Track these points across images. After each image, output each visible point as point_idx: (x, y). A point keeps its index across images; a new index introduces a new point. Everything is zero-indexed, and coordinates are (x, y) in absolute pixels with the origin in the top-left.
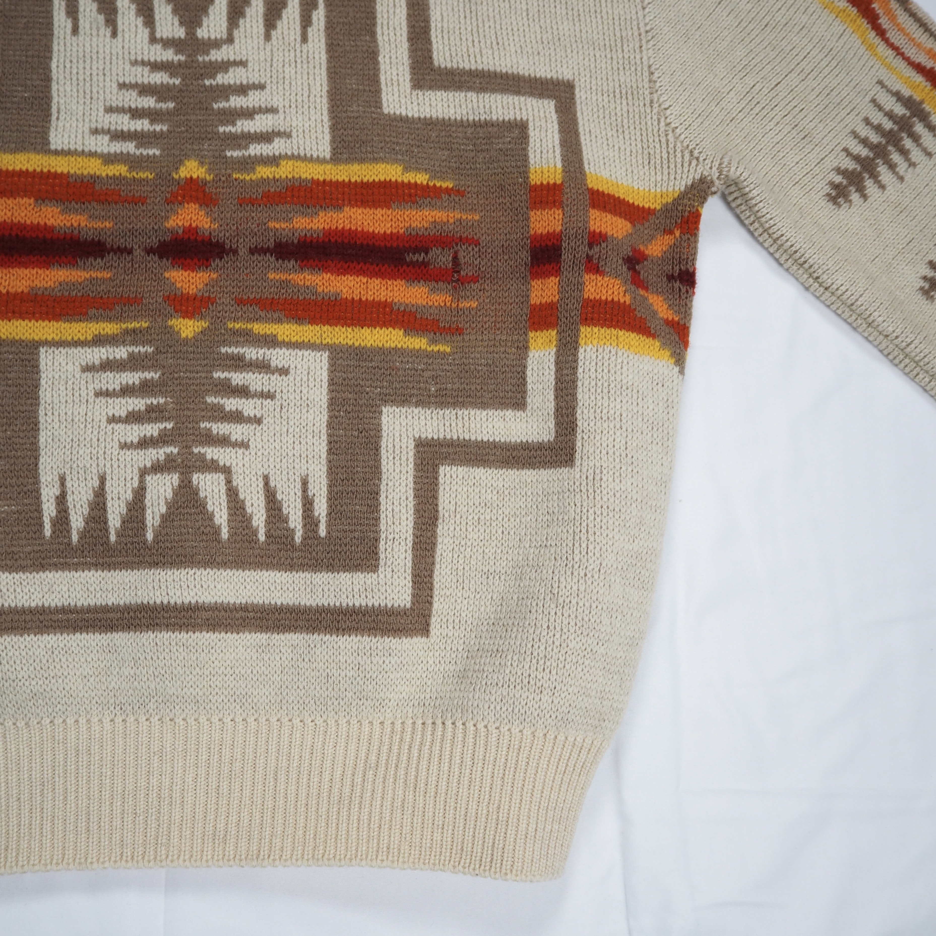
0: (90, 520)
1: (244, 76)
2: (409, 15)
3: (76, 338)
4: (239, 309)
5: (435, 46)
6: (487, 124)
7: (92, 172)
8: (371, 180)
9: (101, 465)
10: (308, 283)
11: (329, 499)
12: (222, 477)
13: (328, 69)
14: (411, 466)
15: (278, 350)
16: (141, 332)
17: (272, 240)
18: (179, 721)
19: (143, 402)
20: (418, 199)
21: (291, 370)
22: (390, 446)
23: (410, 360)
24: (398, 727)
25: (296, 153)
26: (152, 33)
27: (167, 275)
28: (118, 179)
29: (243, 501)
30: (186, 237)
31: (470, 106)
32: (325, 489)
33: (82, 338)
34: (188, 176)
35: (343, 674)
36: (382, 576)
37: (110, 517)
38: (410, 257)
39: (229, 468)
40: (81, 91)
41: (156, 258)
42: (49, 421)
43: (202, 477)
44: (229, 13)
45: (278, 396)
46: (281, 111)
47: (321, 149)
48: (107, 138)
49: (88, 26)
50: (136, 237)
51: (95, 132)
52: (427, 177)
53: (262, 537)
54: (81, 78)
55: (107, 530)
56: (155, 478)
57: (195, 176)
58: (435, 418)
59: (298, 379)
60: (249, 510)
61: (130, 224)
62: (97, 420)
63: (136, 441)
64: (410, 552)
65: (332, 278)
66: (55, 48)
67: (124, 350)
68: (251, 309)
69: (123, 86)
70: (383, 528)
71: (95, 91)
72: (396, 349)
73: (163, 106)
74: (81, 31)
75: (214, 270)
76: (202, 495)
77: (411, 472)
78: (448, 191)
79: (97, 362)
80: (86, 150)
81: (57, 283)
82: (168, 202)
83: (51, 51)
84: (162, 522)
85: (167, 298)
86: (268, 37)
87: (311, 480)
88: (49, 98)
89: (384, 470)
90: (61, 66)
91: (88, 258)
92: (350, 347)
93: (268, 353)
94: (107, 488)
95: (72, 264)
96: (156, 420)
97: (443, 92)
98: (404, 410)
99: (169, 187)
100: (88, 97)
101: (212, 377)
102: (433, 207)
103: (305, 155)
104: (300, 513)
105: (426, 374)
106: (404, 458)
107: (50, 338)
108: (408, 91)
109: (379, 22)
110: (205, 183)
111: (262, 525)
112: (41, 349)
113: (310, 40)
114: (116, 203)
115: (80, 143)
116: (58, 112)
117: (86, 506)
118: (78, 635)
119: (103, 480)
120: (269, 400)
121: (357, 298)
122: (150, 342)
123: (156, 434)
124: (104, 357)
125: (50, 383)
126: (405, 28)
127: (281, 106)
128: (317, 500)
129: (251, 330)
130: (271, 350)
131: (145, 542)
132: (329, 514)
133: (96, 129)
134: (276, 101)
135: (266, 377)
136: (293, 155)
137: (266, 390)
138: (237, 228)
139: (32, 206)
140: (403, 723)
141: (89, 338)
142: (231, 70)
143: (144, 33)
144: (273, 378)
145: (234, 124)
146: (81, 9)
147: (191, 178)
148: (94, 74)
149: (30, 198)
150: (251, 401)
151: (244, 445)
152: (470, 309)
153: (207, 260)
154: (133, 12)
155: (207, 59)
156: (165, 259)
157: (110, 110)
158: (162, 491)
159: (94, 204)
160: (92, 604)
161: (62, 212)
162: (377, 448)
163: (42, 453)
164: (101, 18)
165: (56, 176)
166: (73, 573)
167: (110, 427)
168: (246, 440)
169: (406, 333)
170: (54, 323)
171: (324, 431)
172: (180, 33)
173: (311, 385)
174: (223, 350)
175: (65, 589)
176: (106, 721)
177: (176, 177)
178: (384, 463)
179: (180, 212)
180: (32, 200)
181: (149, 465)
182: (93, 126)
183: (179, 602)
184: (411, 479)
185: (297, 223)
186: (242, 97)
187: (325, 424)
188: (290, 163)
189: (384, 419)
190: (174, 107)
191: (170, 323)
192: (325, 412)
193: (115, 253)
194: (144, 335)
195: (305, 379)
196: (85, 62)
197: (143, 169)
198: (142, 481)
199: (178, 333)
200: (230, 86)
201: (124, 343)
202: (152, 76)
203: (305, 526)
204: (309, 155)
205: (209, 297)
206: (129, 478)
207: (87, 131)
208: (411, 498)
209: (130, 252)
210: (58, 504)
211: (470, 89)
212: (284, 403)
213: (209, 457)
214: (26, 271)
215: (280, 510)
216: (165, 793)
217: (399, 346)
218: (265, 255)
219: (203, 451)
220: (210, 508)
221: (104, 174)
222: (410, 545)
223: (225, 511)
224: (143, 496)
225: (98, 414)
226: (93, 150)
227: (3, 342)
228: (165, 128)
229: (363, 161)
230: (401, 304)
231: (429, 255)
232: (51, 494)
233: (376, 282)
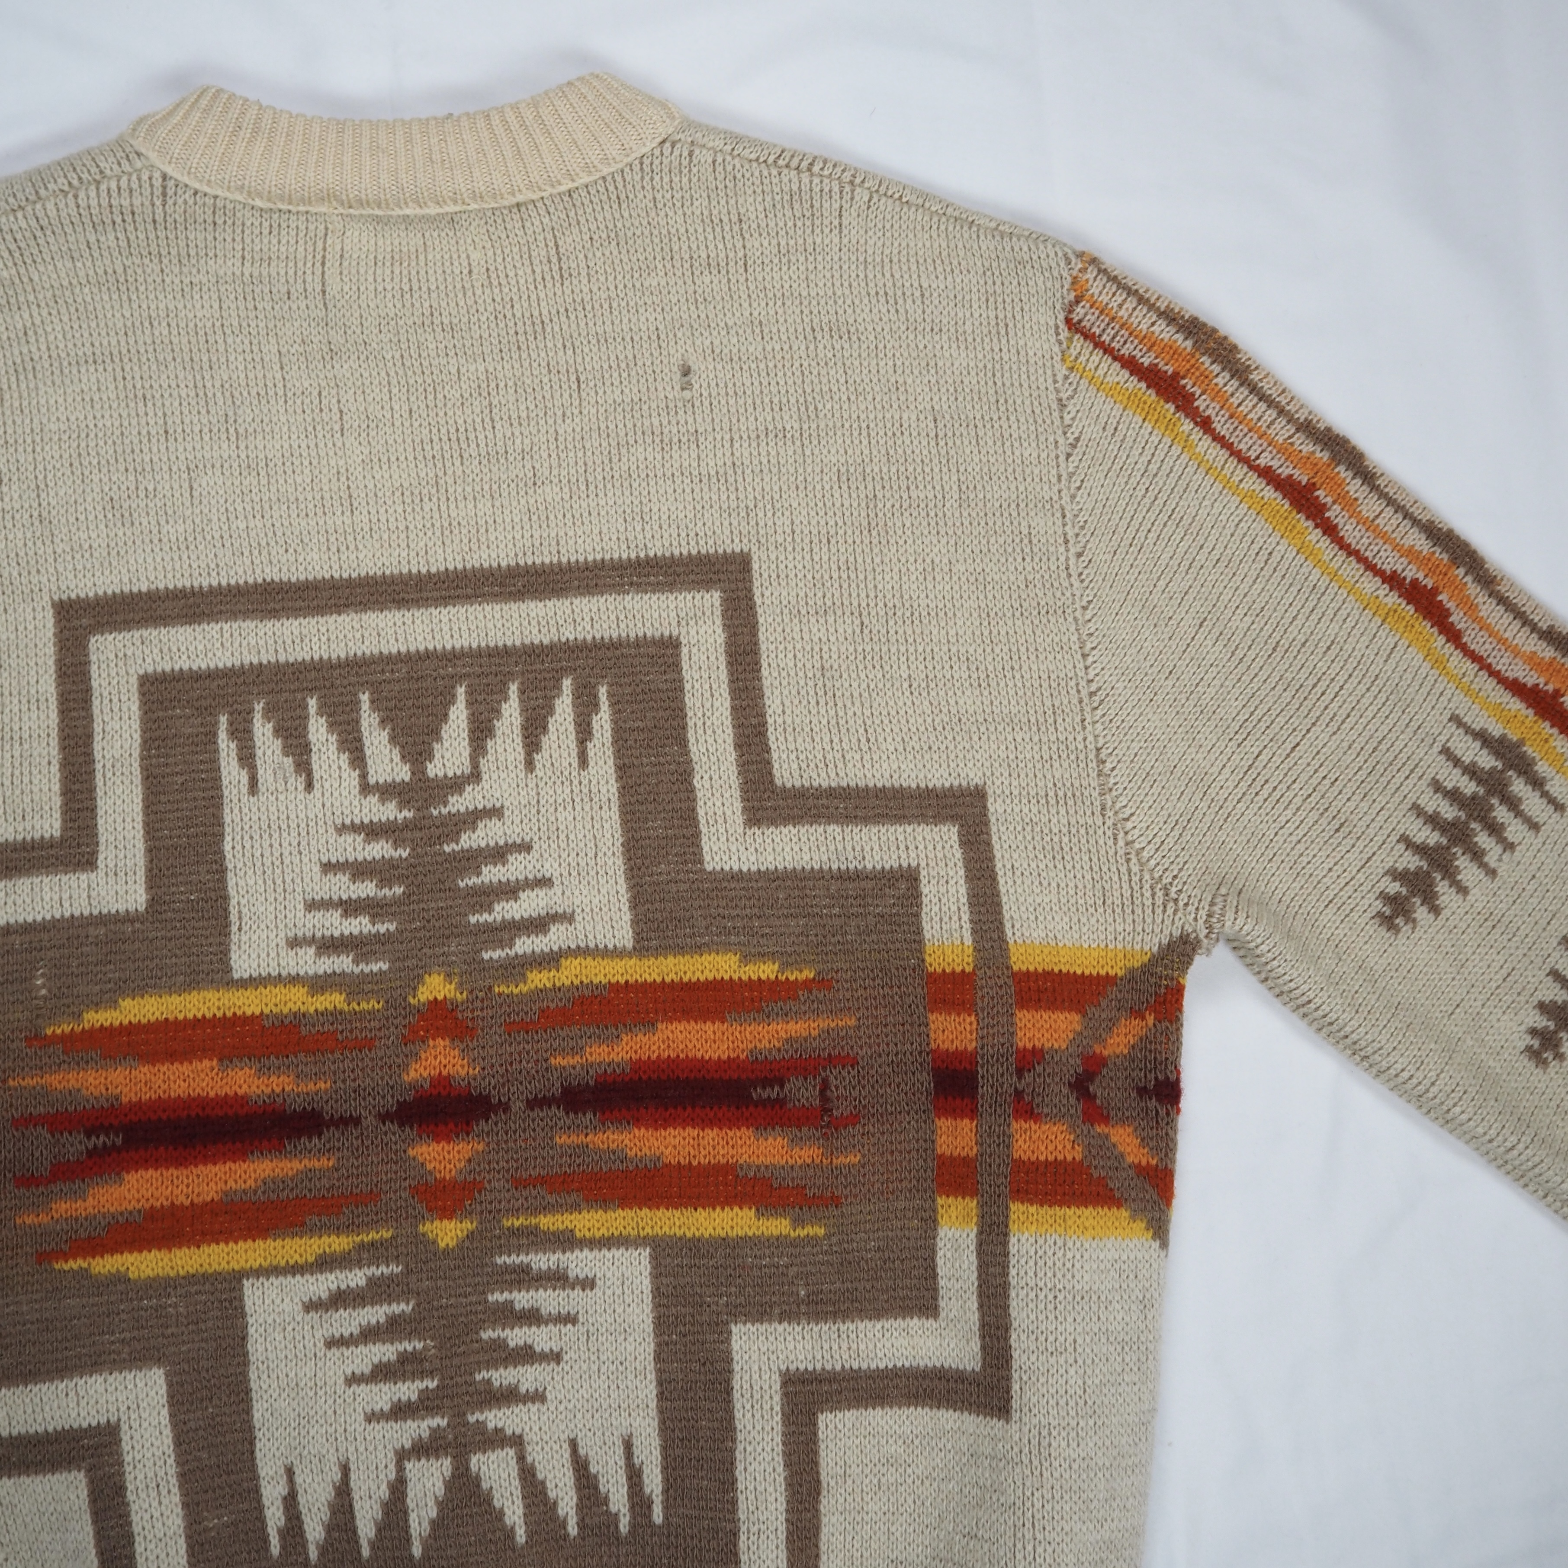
0: (333, 1527)
1: (500, 833)
2: (734, 708)
3: (292, 1262)
4: (517, 1195)
5: (775, 756)
6: (858, 876)
7: (295, 1009)
8: (694, 979)
9: (342, 1450)
10: (613, 1146)
11: (665, 1469)
12: (512, 1452)
13: (622, 806)
14: (778, 1418)
15: (577, 1252)
16: (382, 1245)
17: (558, 1085)
19: (392, 1348)
20: (764, 1005)
21: (598, 1282)
22: (746, 1386)
23: (767, 1252)
25: (583, 945)
26: (364, 776)
27: (412, 1152)
28: (335, 1015)
29: (543, 1483)
30: (435, 1092)
31: (832, 848)
32: (657, 1453)
33: (301, 1261)
34: (431, 998)
37: (360, 1523)
38: (759, 1093)
39: (520, 1437)
40: (270, 882)
41: (395, 1127)
42: (265, 1387)
43: (483, 1459)
44: (472, 731)
45: (581, 1320)
46: (557, 883)
47: (619, 935)
48: (312, 951)
49: (271, 779)
50: (364, 1099)
51: (294, 943)
52: (776, 967)
53: (572, 1530)
54: (268, 863)
55: (356, 1542)
56: (419, 1465)
57: (440, 997)
58: (807, 1337)
59: (609, 1292)
60: (552, 1495)
61: (354, 1080)
62: (330, 1382)
63: (386, 1408)
64: (783, 1547)
65: (648, 1134)
66: (227, 819)
67: (360, 1273)
68: (534, 1193)
69: (328, 867)
70: (742, 1516)
71: (288, 880)
72: (745, 1239)
73: (387, 892)
74: (262, 788)
75: (478, 1136)
76: (485, 1485)
77: (779, 1428)
78: (807, 984)
79: (325, 1296)
80: (284, 973)
81: (259, 1182)
82: (406, 1041)
83: (221, 825)
84: (433, 1529)
85: (415, 1191)
86: (530, 765)
87: (636, 1442)
88: (226, 898)
89: (739, 1427)
90: (239, 847)
91: (299, 1139)
92: (681, 1238)
93: (564, 1258)
94: (352, 1484)
95: (278, 1149)
96: (414, 1376)
97: (791, 827)
98: (762, 1328)
99: (405, 1018)
100: (280, 890)
101: (486, 1301)
102: (786, 1015)
103: (597, 946)
104: (624, 1494)
105: (793, 1271)
106: (767, 1407)
107: (256, 1265)
108: (740, 830)
109: (691, 723)
110: (456, 1005)
111: (572, 1512)
112: (245, 1282)
113: (592, 763)
114: (332, 1052)
115: (274, 963)
116: (240, 918)
117: (325, 1509)
119: (345, 1470)
120: (569, 1326)
121: (685, 1162)
122: (396, 1259)
123: (414, 1397)
124: (333, 1287)
125: (261, 1330)
126: (730, 731)
127: (556, 874)
128: (646, 1471)
129: (537, 1227)
130: (568, 1254)
131: (411, 1557)
132: (666, 1491)
133: (296, 938)
134: (550, 868)
135: (564, 1294)
136: (578, 947)
137: (564, 1312)
138: (507, 1071)
139: (216, 1070)
141: (311, 1260)
142: (481, 825)
143: (352, 778)
144: (573, 1294)
145: (490, 911)
146: (259, 753)
147: (436, 1000)
148: (286, 853)
149: (211, 1059)
150: (545, 1330)
151: (538, 1397)
152: (850, 1166)
153: (468, 1124)
154: (333, 748)
155: (445, 811)
156: (408, 1129)
157: (312, 906)
158: (429, 1485)
159: (302, 1056)
161: (259, 1073)
162: (729, 1391)
163: (259, 1435)
164: (289, 761)
165: (246, 1020)
167: (350, 1392)
168: (541, 1390)
169: (759, 1215)
170: (259, 1243)
171: (651, 1367)
172: (403, 773)
173: (628, 1300)
174: (499, 1261)
177: (414, 1001)
178: (738, 1415)
179: (423, 1056)
180: (215, 1062)
181: (408, 1445)
182: (291, 934)
184: (778, 1439)
185: (591, 1054)
186: (499, 866)
187: (652, 1355)
188: (576, 961)
189: (736, 1344)
190: (404, 893)
191: (423, 1228)
192: (650, 1339)
193: (337, 1127)
194: (387, 1249)
195: (619, 1292)
196: (271, 835)
197: (367, 995)
198: (400, 1468)
199: (434, 1242)
200: (480, 850)
201: (359, 1264)
202: (368, 848)
203: (632, 1507)
204: (601, 946)
205: (474, 1182)
206: (381, 1467)
207: (283, 943)
208: (780, 1469)
209: (356, 1121)
210: (286, 1508)
211: (830, 819)
212: (591, 1328)
213: (491, 1426)
214: (216, 1169)
215: (596, 1488)
217: (750, 1234)
218: (550, 1107)
219: (481, 1418)
220: (497, 1504)
221: (312, 1010)
222: (783, 1537)
223: (519, 1502)
224: (404, 1494)
225: (331, 1373)
226: (293, 973)
227: (191, 1279)
228: (392, 927)
229: (680, 950)
230: (749, 1166)
231: (787, 1086)
232: (276, 1494)
233: (711, 1134)
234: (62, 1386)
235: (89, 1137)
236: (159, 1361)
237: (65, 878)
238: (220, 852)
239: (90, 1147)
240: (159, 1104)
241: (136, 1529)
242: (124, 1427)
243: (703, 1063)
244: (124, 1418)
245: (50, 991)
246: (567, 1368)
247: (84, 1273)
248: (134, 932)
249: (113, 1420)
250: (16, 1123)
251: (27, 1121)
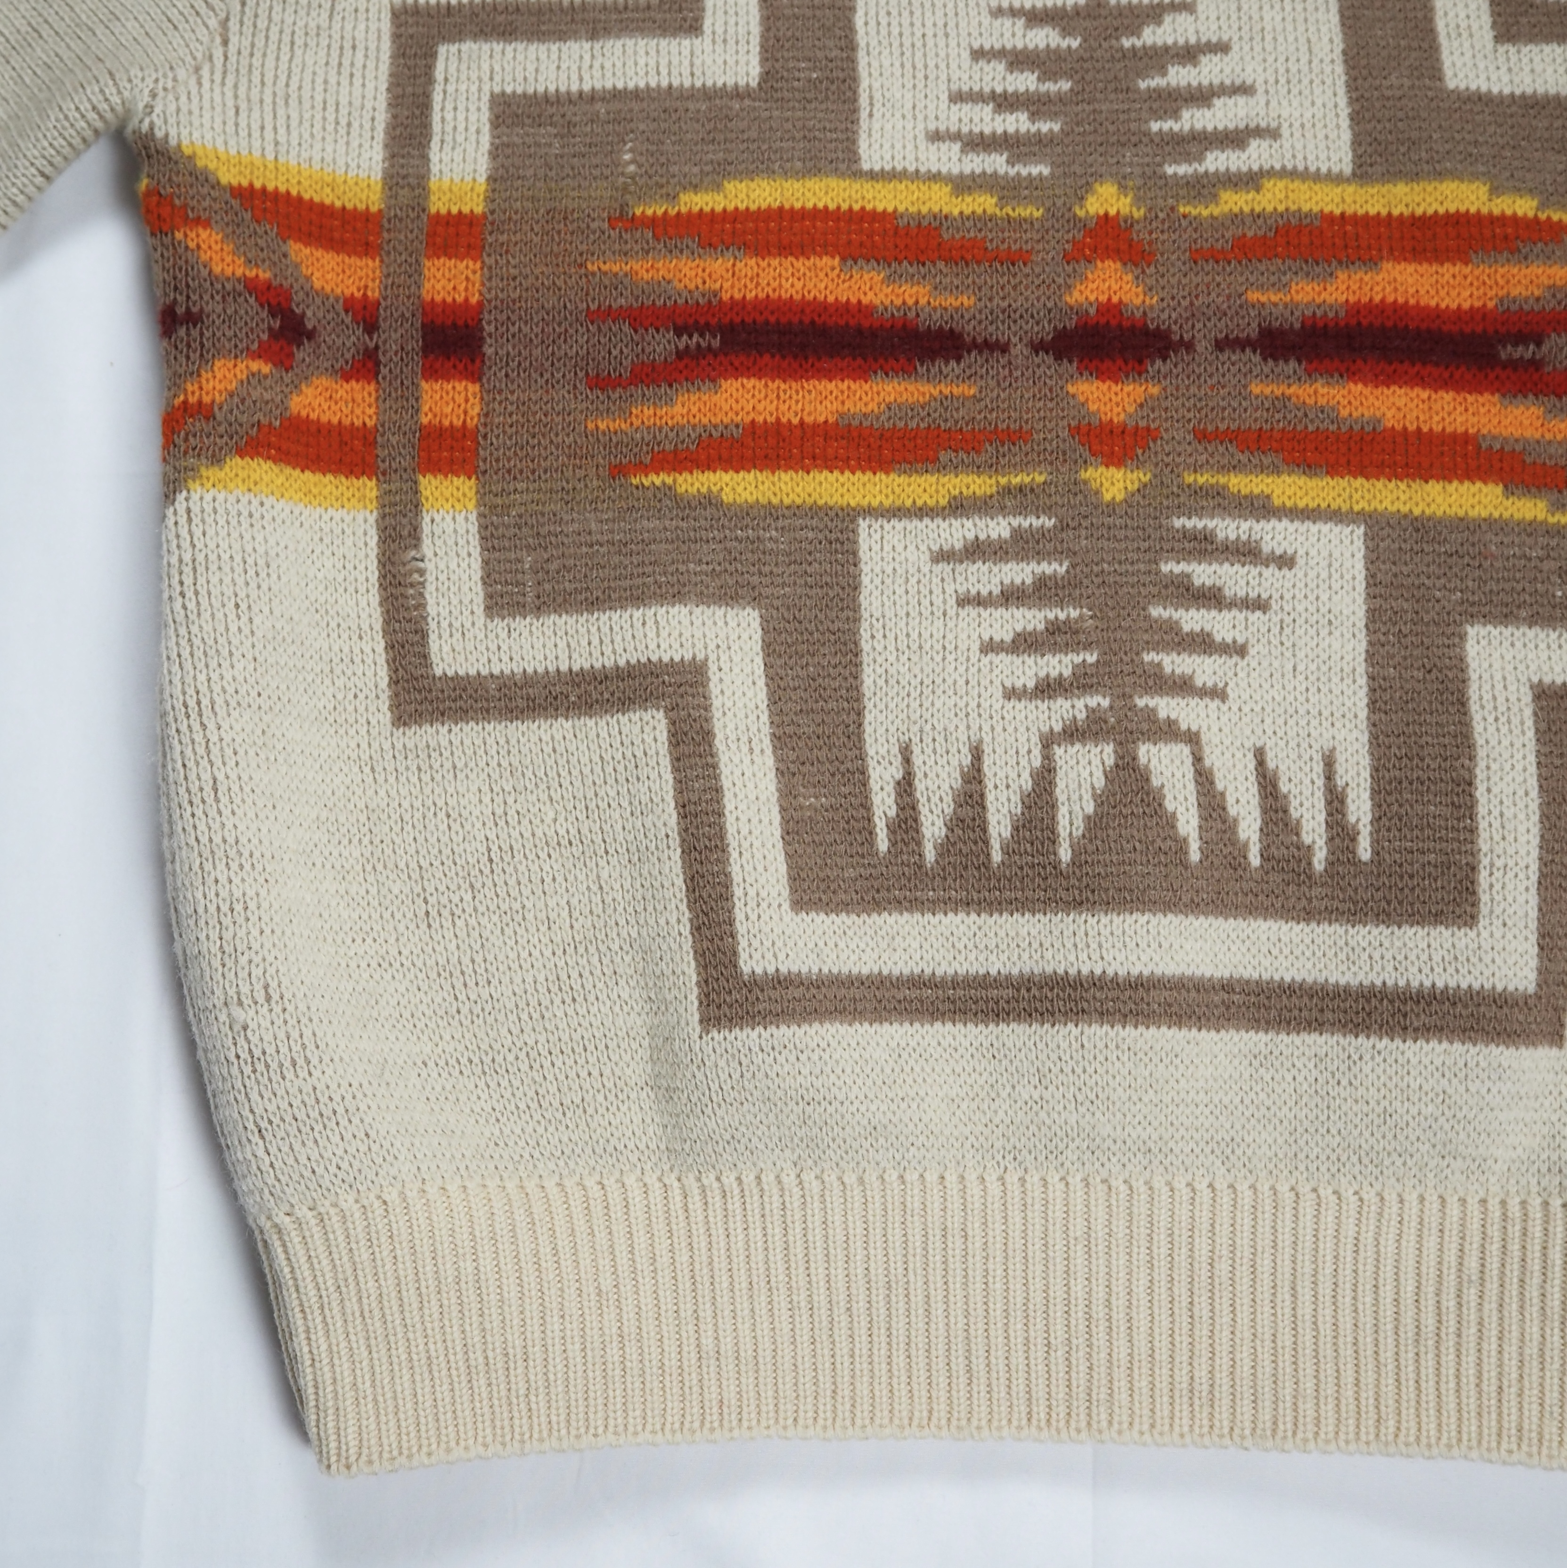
0: (956, 823)
1: (1191, 30)
3: (919, 503)
4: (1200, 448)
7: (936, 209)
8: (1431, 212)
9: (975, 727)
10: (1322, 401)
11: (1375, 792)
12: (1187, 750)
15: (1274, 522)
16: (1032, 490)
17: (1255, 325)
18: (1117, 1183)
19: (1040, 615)
20: (1521, 245)
21: (1299, 560)
22: (1487, 697)
23: (1517, 541)
24: (1515, 1210)
25: (1289, 167)
27: (1071, 389)
28: (981, 220)
29: (1223, 794)
30: (1103, 321)
32: (1366, 774)
33: (931, 503)
34: (1101, 212)
35: (1414, 1111)
36: (1485, 934)
37: (992, 818)
38: (1506, 352)
39: (1197, 734)
40: (908, 66)
41: (1050, 359)
42: (880, 648)
43: (1154, 750)
45: (1275, 606)
46: (1261, 90)
47: (1335, 158)
48: (957, 147)
50: (1015, 322)
51: (936, 137)
52: (1535, 203)
53: (1255, 860)
54: (907, 43)
55: (986, 842)
56: (1072, 750)
57: (1112, 212)
59: (1312, 574)
60: (1232, 811)
61: (1004, 298)
62: (963, 647)
63: (1031, 684)
64: (1533, 891)
65: (1367, 391)
67: (1004, 523)
68: (1221, 449)
69: (978, 54)
70: (1484, 847)
71: (931, 64)
72: (1490, 522)
73: (1051, 87)
75: (1153, 378)
76: (1155, 782)
77: (1532, 745)
79: (959, 546)
80: (923, 170)
81: (883, 406)
82: (1068, 258)
84: (1088, 829)
85: (1075, 431)
87: (1340, 758)
88: (854, 80)
89: (1480, 741)
90: (872, 23)
91: (933, 361)
92: (1405, 516)
93: (1257, 527)
94: (986, 769)
95: (907, 371)
96: (1066, 648)
97: (1555, 45)
98: (1507, 632)
99: (1069, 231)
100: (920, 75)
101: (1158, 572)
102: (1549, 258)
103: (1306, 168)
104: (1322, 817)
105: (1547, 566)
106: (1515, 721)
107: (875, 503)
108: (1490, 46)
110: (1130, 223)
111: (1255, 837)
112: (861, 521)
114: (978, 263)
115: (911, 157)
116: (871, 104)
117: (948, 799)
118: (938, 1025)
119: (977, 754)
120: (1258, 613)
121: (1412, 428)
122: (1048, 510)
123: (1067, 672)
124: (970, 536)
125: (877, 581)
127: (1260, 81)
128: (1351, 795)
129: (1225, 487)
130: (1263, 523)
131: (1057, 864)
132: (1376, 820)
133: (937, 132)
134: (1251, 73)
135: (1255, 571)
136: (1284, 168)
137: (1253, 595)
138: (1192, 304)
139: (837, 271)
140: (1523, 1203)
141: (943, 502)
142: (1168, 19)
144: (1267, 572)
145: (1177, 116)
147: (1106, 215)
148: (930, 33)
149: (833, 257)
150: (1227, 616)
151: (1218, 693)
153: (1140, 362)
156: (1066, 363)
157: (957, 98)
159: (941, 265)
160: (962, 971)
161: (889, 280)
162: (1462, 703)
163: (869, 705)
165: (874, 217)
166: (928, 916)
167: (986, 660)
168: (1221, 685)
169: (1508, 492)
170: (881, 476)
171: (1361, 668)
173: (1336, 586)
174: (1178, 523)
175: (915, 945)
176: (992, 1178)
177: (1080, 213)
178: (1478, 727)
179: (1090, 276)
180: (837, 259)
181: (1058, 728)
182: (932, 127)
183: (1122, 972)
184: (1532, 758)
185: (1297, 292)
186: (1189, 67)
187: (1363, 656)
188: (1281, 184)
189: (1472, 649)
190: (1072, 90)
191: (1084, 475)
192: (1362, 635)
193: (980, 352)
194: (1038, 497)
195: (1324, 575)
196: (912, 13)
197: (1023, 200)
198: (1047, 757)
199: (1098, 492)
200: (1166, 49)
201: (1003, 510)
202: (1031, 34)
203: (1331, 839)
204: (1313, 169)
205: (1148, 429)
206: (1023, 751)
207: (921, 136)
209: (1004, 348)
210: (899, 795)
212: (1286, 617)
213: (1163, 715)
214: (831, 386)
215: (1286, 811)
216: (1099, 1311)
217: (1496, 515)
218: (1243, 351)
219: (1152, 703)
220: (1169, 806)
221: (956, 212)
222: (1534, 878)
223: (1194, 811)
224: (1052, 783)
225: (964, 636)
226: (934, 170)
227: (795, 510)
228: (1056, 127)
229: (1415, 177)
230: (1494, 438)
231: (1545, 348)
232: (887, 777)
233: (1448, 396)
234: (638, 614)
235: (679, 336)
236: (755, 600)
237: (664, 43)
238: (850, 28)
239: (681, 346)
240: (765, 305)
241: (726, 783)
242: (713, 668)
243: (1437, 314)
244: (712, 657)
245: (640, 166)
246: (1254, 664)
247: (669, 490)
248: (742, 110)
249: (700, 657)
250: (593, 316)
251: (607, 314)
